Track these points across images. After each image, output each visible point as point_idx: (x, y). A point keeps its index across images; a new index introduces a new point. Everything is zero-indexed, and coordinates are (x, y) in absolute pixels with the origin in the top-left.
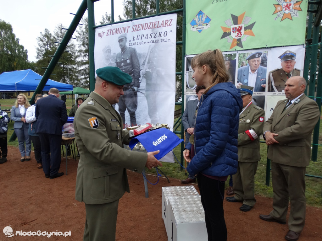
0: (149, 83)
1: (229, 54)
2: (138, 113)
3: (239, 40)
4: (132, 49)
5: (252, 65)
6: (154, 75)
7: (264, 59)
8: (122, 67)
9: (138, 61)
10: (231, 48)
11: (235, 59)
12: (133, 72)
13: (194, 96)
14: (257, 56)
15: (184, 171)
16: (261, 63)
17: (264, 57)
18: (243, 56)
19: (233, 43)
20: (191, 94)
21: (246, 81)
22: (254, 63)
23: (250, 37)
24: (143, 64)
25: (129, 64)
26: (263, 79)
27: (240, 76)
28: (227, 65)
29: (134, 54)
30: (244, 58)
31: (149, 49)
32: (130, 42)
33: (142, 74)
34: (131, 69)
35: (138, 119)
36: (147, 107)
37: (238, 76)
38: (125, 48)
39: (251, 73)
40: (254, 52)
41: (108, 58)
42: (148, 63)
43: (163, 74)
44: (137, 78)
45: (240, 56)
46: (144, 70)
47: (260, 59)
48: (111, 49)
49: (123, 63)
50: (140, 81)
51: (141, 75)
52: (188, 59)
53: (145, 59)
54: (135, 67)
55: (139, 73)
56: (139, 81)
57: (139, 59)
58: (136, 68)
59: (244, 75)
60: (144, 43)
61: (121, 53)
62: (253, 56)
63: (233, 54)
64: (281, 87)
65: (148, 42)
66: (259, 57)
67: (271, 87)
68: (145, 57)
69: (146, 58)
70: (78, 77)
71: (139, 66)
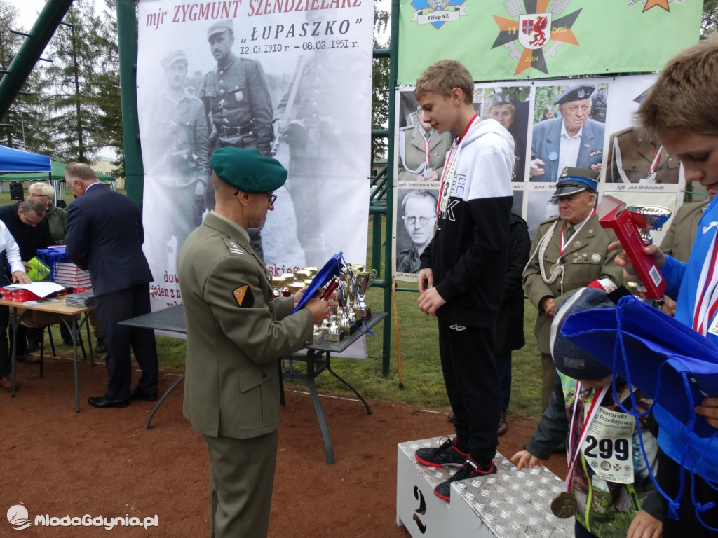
0: (298, 155)
1: (511, 88)
2: (267, 235)
3: (538, 53)
4: (248, 62)
5: (569, 117)
6: (313, 135)
7: (599, 103)
8: (220, 110)
9: (268, 95)
10: (517, 72)
11: (527, 100)
12: (253, 126)
13: (420, 190)
14: (581, 95)
15: (392, 379)
16: (591, 113)
17: (597, 97)
18: (546, 94)
19: (522, 60)
20: (410, 185)
21: (553, 156)
22: (574, 113)
23: (568, 45)
24: (283, 105)
25: (241, 104)
26: (596, 151)
27: (538, 144)
28: (507, 114)
29: (255, 76)
30: (550, 99)
31: (298, 66)
32: (244, 45)
33: (278, 131)
34: (246, 118)
35: (269, 250)
36: (294, 219)
37: (534, 142)
38: (230, 61)
39: (566, 137)
40: (573, 85)
41: (178, 85)
42: (297, 102)
43: (337, 132)
44: (266, 142)
45: (541, 93)
46: (286, 121)
47: (590, 102)
48: (188, 61)
49: (223, 101)
50: (272, 151)
51: (276, 133)
52: (406, 95)
53: (286, 92)
54: (259, 112)
55: (269, 129)
56: (271, 149)
57: (270, 92)
58: (262, 116)
59: (549, 142)
60: (284, 48)
61: (216, 71)
62: (572, 96)
63: (522, 87)
64: (637, 172)
65: (296, 47)
66: (586, 97)
67: (614, 172)
68: (289, 85)
69: (291, 88)
70: (49, 136)
71: (269, 111)
